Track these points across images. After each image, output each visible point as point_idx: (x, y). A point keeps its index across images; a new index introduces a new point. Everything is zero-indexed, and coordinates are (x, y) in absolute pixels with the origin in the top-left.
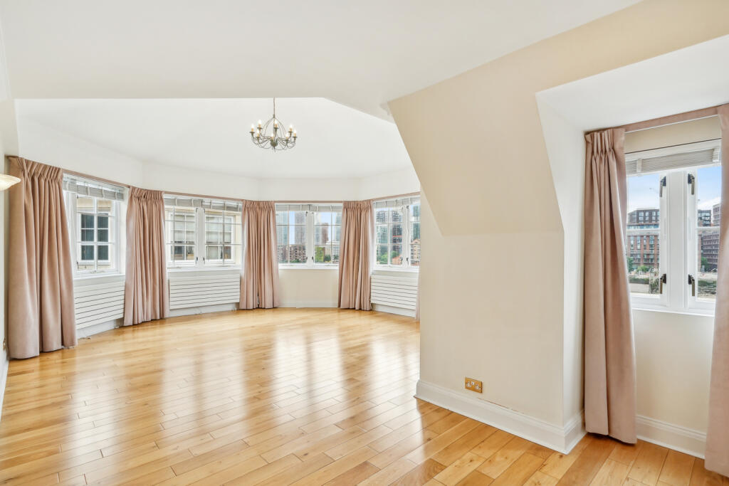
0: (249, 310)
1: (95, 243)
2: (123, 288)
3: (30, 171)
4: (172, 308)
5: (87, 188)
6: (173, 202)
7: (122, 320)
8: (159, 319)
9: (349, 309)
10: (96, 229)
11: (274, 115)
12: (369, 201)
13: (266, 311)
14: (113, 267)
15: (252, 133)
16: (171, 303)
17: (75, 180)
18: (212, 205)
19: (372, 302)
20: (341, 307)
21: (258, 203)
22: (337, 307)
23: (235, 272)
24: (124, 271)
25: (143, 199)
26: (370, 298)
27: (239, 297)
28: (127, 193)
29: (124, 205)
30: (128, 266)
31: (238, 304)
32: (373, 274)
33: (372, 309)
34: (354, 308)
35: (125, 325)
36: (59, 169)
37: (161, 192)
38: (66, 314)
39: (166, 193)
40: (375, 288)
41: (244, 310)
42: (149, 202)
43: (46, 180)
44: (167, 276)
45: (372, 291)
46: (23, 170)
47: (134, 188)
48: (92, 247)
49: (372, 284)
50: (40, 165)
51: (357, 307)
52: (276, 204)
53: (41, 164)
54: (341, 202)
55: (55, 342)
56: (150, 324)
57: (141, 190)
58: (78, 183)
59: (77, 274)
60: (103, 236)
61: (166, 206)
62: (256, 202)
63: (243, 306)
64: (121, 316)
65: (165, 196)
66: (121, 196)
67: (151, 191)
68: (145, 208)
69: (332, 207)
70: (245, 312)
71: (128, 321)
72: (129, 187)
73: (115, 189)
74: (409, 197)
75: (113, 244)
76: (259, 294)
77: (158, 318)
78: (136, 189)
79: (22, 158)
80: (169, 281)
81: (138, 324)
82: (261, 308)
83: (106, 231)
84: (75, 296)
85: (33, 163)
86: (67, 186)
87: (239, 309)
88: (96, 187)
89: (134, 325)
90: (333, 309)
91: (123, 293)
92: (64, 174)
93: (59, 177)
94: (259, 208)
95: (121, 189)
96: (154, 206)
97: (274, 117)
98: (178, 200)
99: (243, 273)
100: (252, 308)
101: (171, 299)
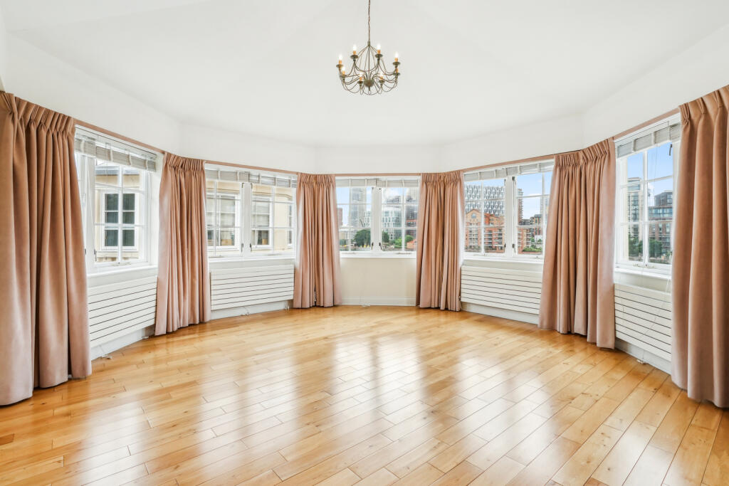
0: (306, 309)
1: (120, 226)
2: (155, 286)
3: (25, 115)
4: (214, 308)
5: (109, 151)
6: (216, 174)
7: (153, 327)
8: (198, 324)
9: (430, 308)
10: (120, 211)
11: (369, 42)
12: (458, 173)
13: (325, 309)
14: (142, 257)
15: (339, 66)
16: (213, 302)
17: (94, 139)
18: (261, 179)
19: (463, 300)
20: (421, 306)
21: (316, 176)
22: (414, 305)
23: (287, 261)
24: (155, 263)
25: (180, 169)
26: (460, 295)
27: (292, 293)
28: (160, 162)
29: (157, 177)
30: (162, 256)
31: (291, 302)
32: (463, 265)
33: (462, 311)
34: (438, 308)
35: (156, 334)
36: (69, 118)
37: (202, 161)
38: (75, 328)
39: (208, 162)
40: (467, 282)
41: (298, 308)
42: (187, 174)
43: (48, 132)
44: (208, 269)
45: (462, 286)
46: (12, 113)
47: (169, 155)
48: (116, 232)
49: (463, 277)
50: (39, 108)
51: (442, 307)
52: (337, 178)
53: (41, 108)
54: (420, 174)
55: (58, 373)
56: (187, 331)
57: (178, 157)
58: (98, 144)
59: (93, 269)
60: (129, 218)
61: (207, 180)
62: (313, 175)
63: (298, 304)
64: (152, 323)
65: (207, 167)
66: (153, 166)
67: (190, 160)
68: (183, 180)
69: (405, 182)
70: (300, 311)
71: (161, 329)
72: (163, 153)
73: (146, 156)
74: (518, 165)
75: (142, 227)
76: (317, 289)
77: (197, 322)
78: (172, 157)
79: (10, 95)
80: (210, 273)
81: (173, 332)
82: (319, 306)
83: (133, 214)
84: (89, 300)
85: (29, 105)
86: (82, 146)
87: (293, 308)
88: (122, 151)
89: (168, 333)
90: (409, 308)
91: (154, 291)
92: (77, 126)
93: (69, 130)
94: (316, 183)
95: (152, 156)
96: (193, 178)
97: (369, 45)
98: (221, 172)
99: (298, 263)
100: (308, 306)
101: (213, 298)
